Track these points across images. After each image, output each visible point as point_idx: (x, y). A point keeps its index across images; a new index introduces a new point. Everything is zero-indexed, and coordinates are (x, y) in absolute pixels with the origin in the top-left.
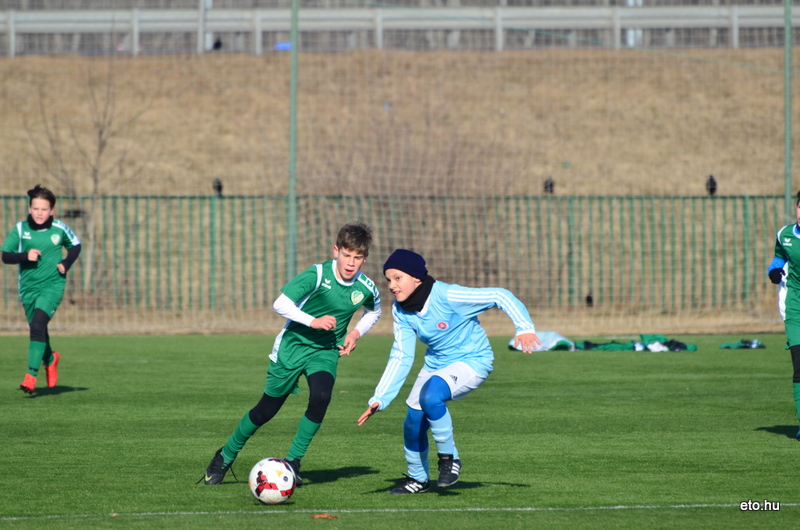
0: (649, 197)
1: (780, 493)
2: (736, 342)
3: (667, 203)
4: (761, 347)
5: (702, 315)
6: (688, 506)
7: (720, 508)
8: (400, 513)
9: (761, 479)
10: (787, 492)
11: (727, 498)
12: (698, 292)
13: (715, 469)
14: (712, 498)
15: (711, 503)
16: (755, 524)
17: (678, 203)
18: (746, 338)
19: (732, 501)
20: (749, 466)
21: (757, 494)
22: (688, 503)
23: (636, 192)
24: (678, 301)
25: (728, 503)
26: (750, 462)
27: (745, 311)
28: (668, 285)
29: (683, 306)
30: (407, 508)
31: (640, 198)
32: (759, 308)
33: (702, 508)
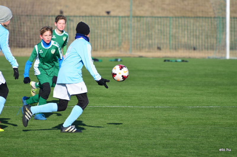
0: (91, 16)
1: (120, 103)
2: (114, 59)
3: (96, 18)
4: (121, 61)
5: (106, 51)
6: (93, 107)
7: (102, 107)
8: (8, 108)
9: (115, 99)
10: (122, 103)
11: (104, 104)
12: (105, 45)
13: (102, 96)
14: (100, 104)
15: (99, 106)
16: (111, 112)
17: (99, 18)
18: (117, 58)
19: (106, 105)
20: (112, 95)
21: (113, 103)
22: (93, 106)
23: (87, 15)
24: (99, 47)
25: (104, 106)
26: (113, 94)
27: (118, 50)
28: (96, 42)
29: (100, 48)
30: (10, 106)
31: (88, 17)
32: (122, 50)
33: (96, 107)
